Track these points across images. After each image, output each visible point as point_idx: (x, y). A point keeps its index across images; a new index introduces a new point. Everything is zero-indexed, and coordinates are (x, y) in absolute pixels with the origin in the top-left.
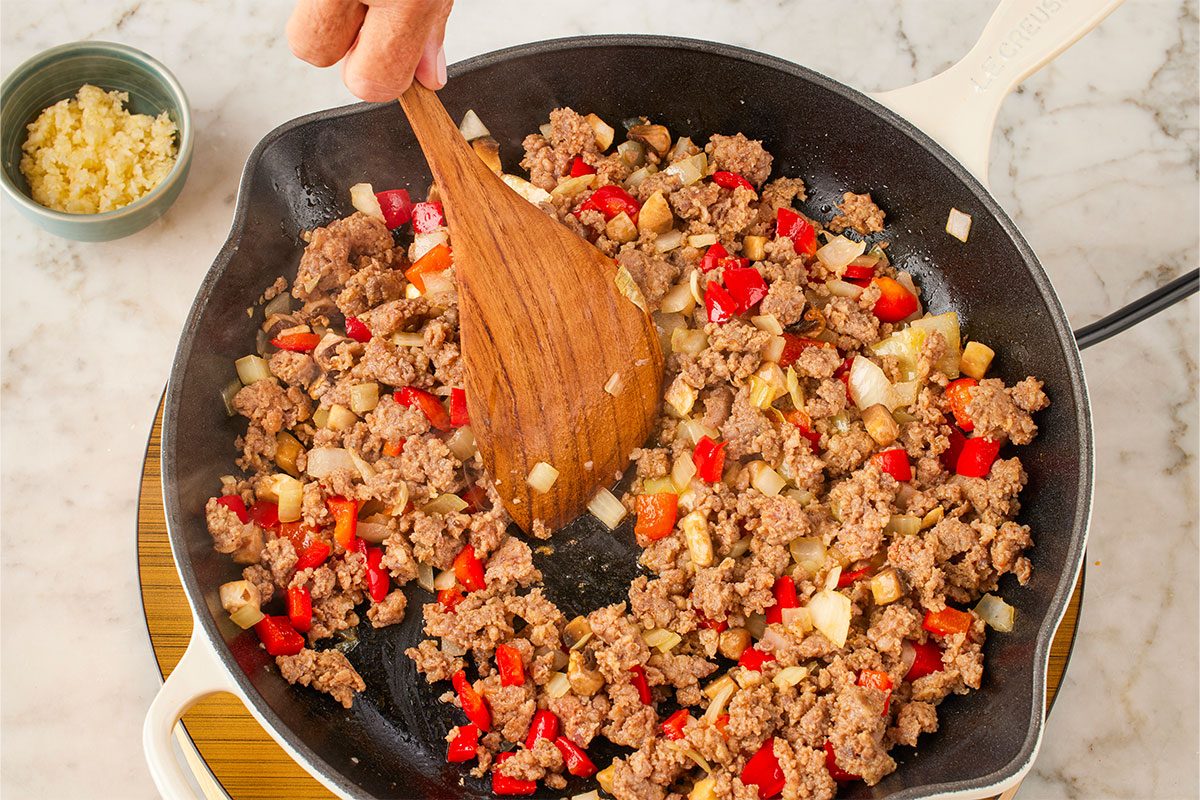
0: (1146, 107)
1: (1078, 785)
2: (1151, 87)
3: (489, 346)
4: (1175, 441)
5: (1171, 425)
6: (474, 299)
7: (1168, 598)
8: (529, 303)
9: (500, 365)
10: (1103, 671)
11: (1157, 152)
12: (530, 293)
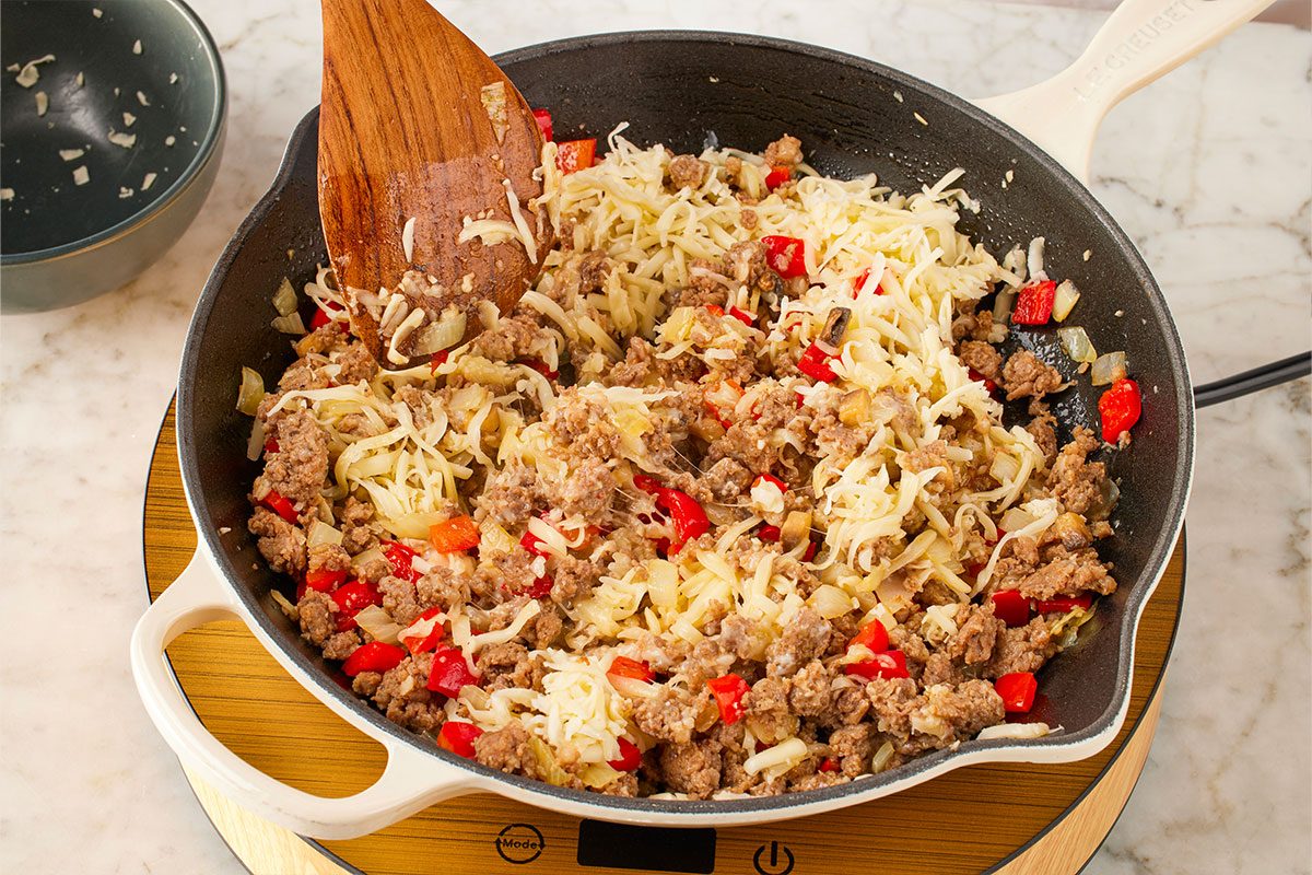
0: (1292, 232)
1: (1150, 865)
2: (1300, 215)
3: (348, 133)
4: (1293, 545)
5: (1292, 530)
6: (337, 80)
7: (1271, 692)
8: (399, 93)
9: (358, 156)
10: (1190, 757)
11: (1300, 274)
12: (401, 83)
